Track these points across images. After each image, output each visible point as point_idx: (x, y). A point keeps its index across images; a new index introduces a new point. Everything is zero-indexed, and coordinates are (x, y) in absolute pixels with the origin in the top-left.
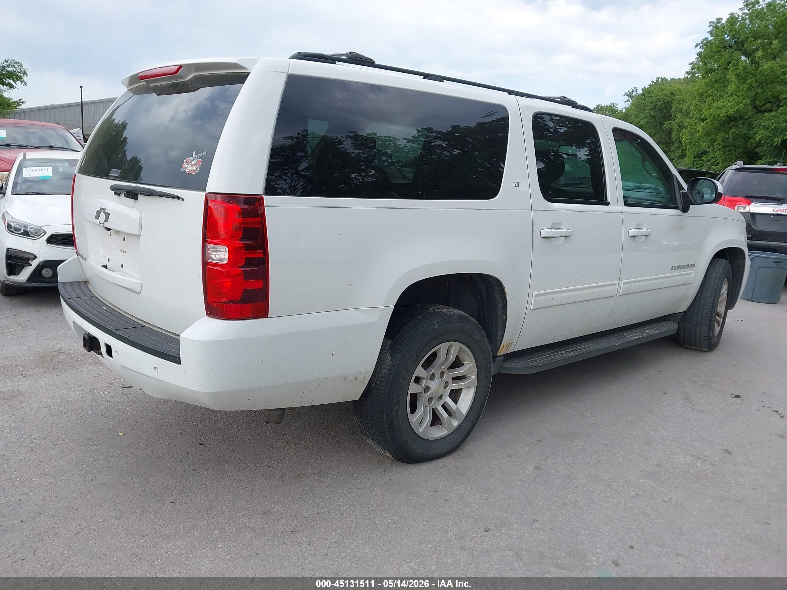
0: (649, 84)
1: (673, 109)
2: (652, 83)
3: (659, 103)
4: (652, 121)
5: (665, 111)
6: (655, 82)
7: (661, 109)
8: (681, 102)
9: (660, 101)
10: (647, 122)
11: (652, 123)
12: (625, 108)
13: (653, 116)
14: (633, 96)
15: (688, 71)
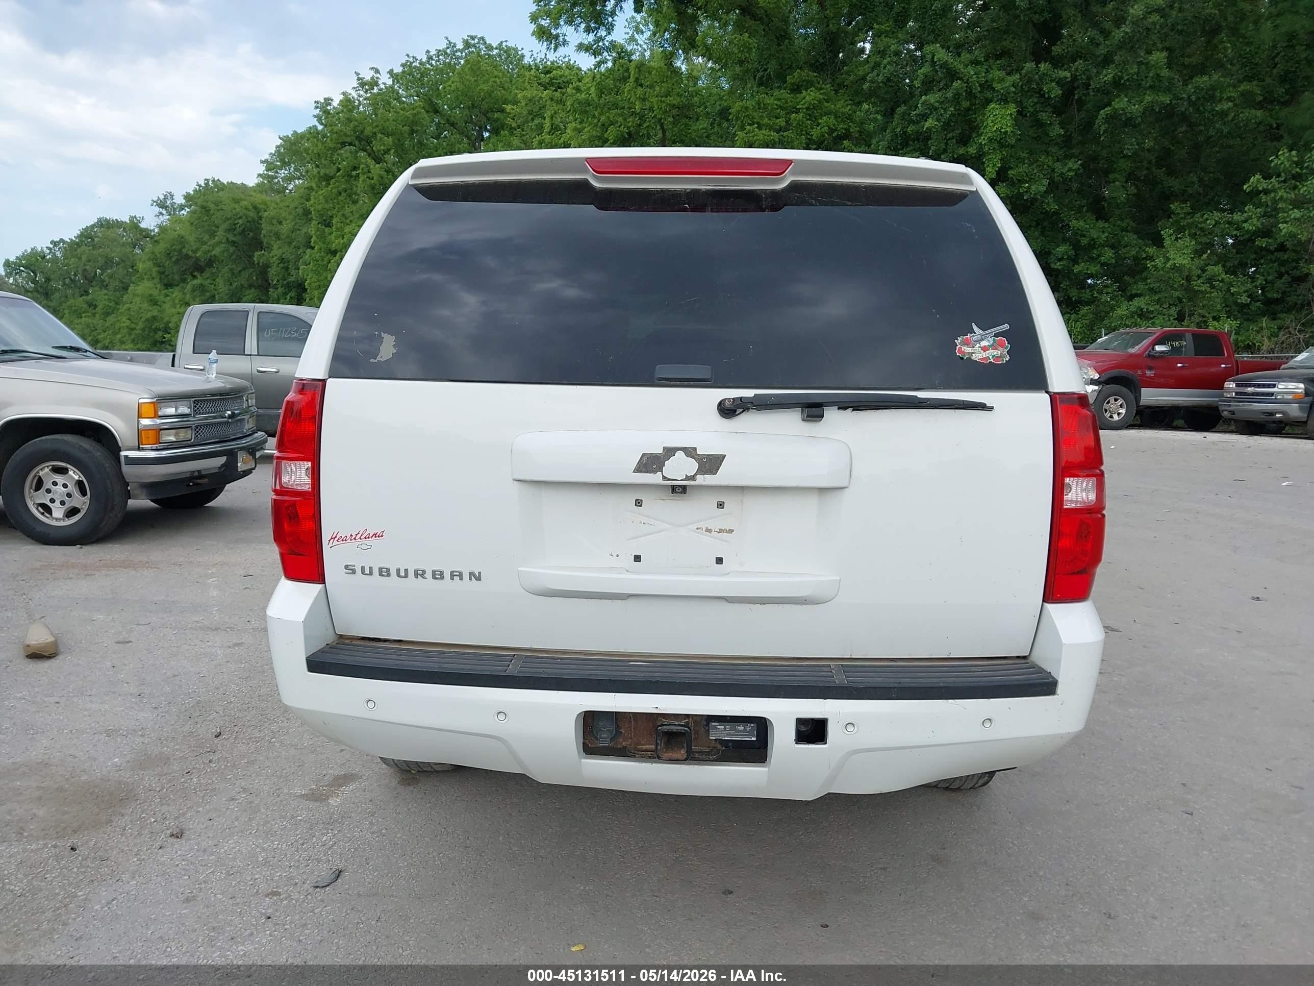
0: (193, 189)
1: (263, 232)
2: (198, 187)
3: (240, 221)
4: (232, 249)
5: (251, 234)
6: (203, 185)
7: (243, 230)
8: (274, 221)
9: (240, 218)
10: (223, 252)
11: (233, 254)
12: (160, 227)
13: (234, 242)
14: (167, 206)
15: (262, 173)
